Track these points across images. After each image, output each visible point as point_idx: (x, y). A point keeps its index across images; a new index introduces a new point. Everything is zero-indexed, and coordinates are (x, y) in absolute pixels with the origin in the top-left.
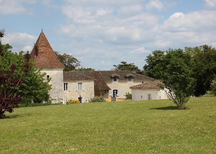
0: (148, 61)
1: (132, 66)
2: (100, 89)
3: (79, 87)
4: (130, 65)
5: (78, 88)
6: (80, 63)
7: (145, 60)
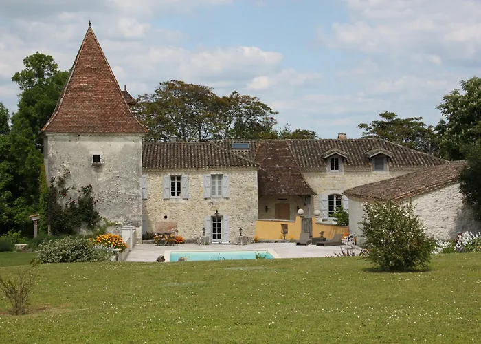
0: (446, 110)
1: (412, 124)
2: (284, 192)
3: (214, 188)
4: (407, 122)
5: (209, 191)
6: (274, 116)
7: (439, 108)
